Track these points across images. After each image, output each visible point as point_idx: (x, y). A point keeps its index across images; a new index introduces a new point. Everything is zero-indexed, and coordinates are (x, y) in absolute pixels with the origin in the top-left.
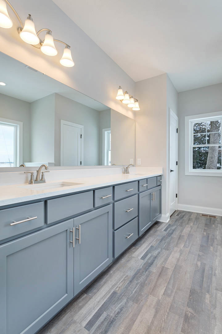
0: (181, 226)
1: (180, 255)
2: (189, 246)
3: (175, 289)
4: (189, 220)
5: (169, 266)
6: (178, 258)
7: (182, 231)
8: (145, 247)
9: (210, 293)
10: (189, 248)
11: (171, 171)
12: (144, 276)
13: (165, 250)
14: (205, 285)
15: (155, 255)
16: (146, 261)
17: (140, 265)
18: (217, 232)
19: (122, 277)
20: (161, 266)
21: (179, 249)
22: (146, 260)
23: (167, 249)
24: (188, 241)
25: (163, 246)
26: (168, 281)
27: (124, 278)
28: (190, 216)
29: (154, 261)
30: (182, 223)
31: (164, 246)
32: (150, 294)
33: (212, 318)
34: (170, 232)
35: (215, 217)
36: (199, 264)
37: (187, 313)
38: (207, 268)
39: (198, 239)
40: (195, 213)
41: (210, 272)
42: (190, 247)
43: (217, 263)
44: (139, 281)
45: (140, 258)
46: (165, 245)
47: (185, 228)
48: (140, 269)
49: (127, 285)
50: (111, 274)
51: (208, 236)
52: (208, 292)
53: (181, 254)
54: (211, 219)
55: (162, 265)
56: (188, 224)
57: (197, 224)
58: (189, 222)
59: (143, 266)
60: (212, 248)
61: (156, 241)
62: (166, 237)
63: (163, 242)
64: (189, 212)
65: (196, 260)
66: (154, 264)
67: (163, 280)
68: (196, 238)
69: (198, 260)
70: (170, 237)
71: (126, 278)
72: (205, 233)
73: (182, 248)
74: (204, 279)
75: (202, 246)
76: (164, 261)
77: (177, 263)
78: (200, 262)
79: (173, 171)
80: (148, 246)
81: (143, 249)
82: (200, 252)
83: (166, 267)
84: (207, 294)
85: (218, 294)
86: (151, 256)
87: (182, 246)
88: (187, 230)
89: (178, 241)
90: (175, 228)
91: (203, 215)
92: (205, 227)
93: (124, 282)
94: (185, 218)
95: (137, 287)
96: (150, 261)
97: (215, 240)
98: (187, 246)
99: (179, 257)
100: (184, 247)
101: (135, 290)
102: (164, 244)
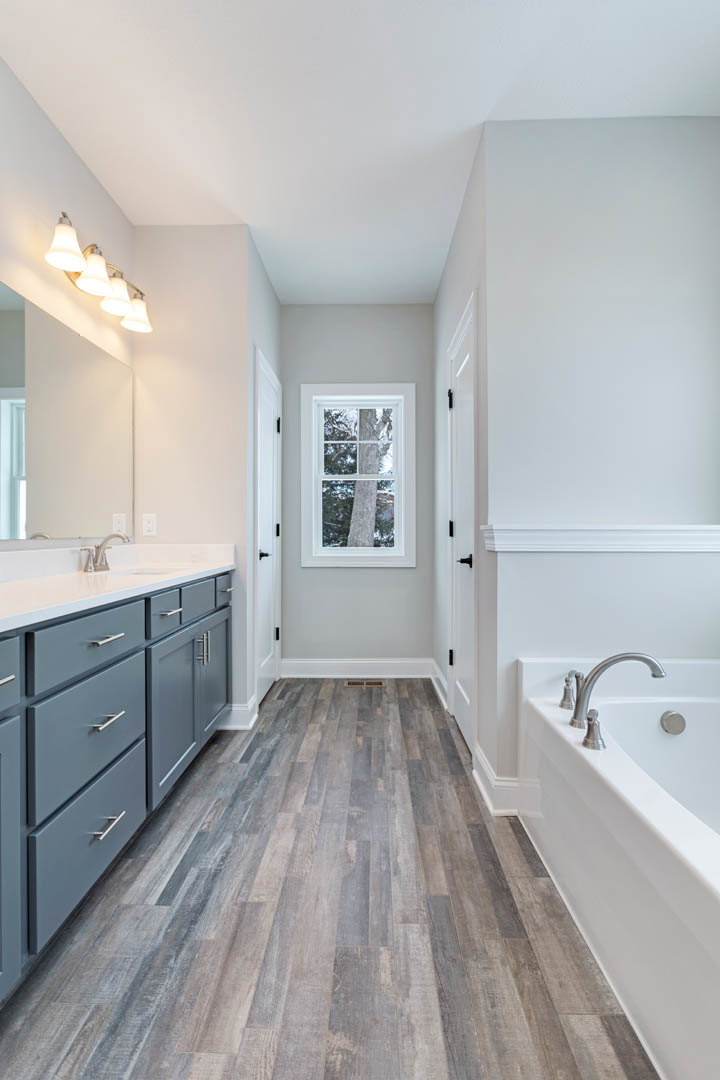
0: (293, 730)
1: (297, 838)
2: (320, 795)
3: (288, 978)
4: (316, 705)
5: (263, 895)
6: (290, 851)
7: (296, 750)
8: (175, 844)
9: (390, 943)
10: (321, 803)
11: (262, 555)
12: (173, 977)
13: (246, 837)
14: (374, 921)
15: (214, 867)
16: (177, 907)
17: (153, 933)
18: (390, 727)
19: (71, 1027)
20: (236, 904)
21: (291, 817)
22: (180, 901)
23: (253, 828)
24: (316, 781)
25: (240, 822)
26: (262, 958)
27: (81, 1027)
28: (317, 693)
29: (209, 892)
30: (295, 720)
31: (244, 819)
32: (198, 1051)
33: (404, 1036)
34: (262, 762)
35: (379, 683)
36: (352, 848)
37: (332, 1058)
38: (374, 856)
39: (344, 764)
40: (328, 680)
41: (384, 868)
42: (323, 798)
43: (398, 827)
44: (151, 1011)
45: (153, 900)
46: (246, 814)
47: (304, 734)
48: (155, 954)
49: (95, 1056)
50: (17, 1033)
51: (369, 749)
52: (384, 940)
53: (299, 831)
54: (371, 692)
55: (241, 899)
56: (313, 718)
57: (336, 716)
58: (316, 712)
59: (166, 933)
60: (381, 782)
61: (215, 807)
62: (248, 783)
63: (241, 804)
64: (314, 681)
65: (344, 837)
66: (211, 904)
67: (246, 959)
68: (339, 761)
69: (349, 838)
70: (262, 781)
71: (90, 1025)
72: (360, 740)
73: (300, 810)
74: (371, 899)
75: (355, 784)
76: (244, 881)
77: (288, 871)
78: (354, 842)
79: (267, 555)
80: (187, 836)
81: (167, 855)
82: (353, 806)
83: (252, 904)
84: (382, 949)
85: (411, 937)
86: (198, 878)
87: (299, 802)
88: (311, 741)
89: (287, 787)
90: (278, 743)
91: (353, 683)
92: (359, 720)
93: (82, 1049)
94: (304, 703)
95: (141, 1045)
96: (193, 901)
97: (388, 757)
98: (315, 797)
99: (295, 847)
100: (305, 803)
101: (132, 1064)
102: (244, 813)
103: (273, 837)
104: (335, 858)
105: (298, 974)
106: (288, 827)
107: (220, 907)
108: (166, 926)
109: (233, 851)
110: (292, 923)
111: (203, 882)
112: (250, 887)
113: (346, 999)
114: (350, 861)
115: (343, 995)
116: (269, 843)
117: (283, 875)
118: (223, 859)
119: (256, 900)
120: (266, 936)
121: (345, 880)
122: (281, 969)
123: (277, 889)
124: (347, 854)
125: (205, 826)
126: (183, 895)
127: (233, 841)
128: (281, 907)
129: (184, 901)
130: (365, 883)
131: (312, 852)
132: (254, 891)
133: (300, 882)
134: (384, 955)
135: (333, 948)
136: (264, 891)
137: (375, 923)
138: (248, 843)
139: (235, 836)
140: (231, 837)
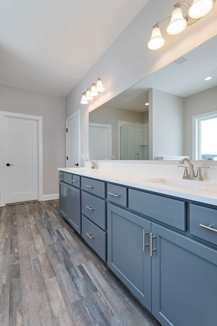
103: (64, 305)
104: (28, 309)
105: (30, 269)
106: (60, 316)
107: (63, 272)
108: (73, 262)
109: (75, 290)
110: (37, 277)
111: (75, 275)
112: (58, 281)
113: (16, 269)
114: (20, 311)
115: (17, 269)
116: (63, 301)
117: (48, 290)
118: (76, 285)
119: (53, 278)
120: (43, 272)
121: (21, 300)
122: (35, 268)
123: (47, 284)
124: (22, 314)
125: (99, 294)
126: (77, 269)
127: (79, 294)
128: (43, 280)
129: (75, 268)
130: (11, 303)
131: (40, 306)
132: (55, 280)
133: (40, 290)
134: (4, 281)
135: (21, 277)
136: (52, 282)
137: (7, 289)
138: (73, 297)
139: (81, 296)
140: (83, 295)
